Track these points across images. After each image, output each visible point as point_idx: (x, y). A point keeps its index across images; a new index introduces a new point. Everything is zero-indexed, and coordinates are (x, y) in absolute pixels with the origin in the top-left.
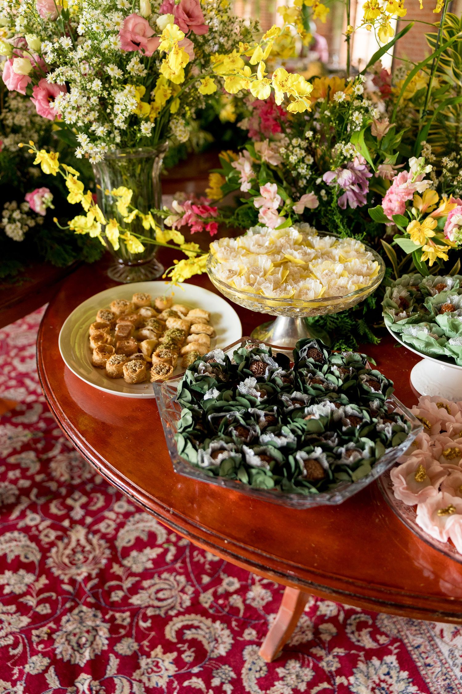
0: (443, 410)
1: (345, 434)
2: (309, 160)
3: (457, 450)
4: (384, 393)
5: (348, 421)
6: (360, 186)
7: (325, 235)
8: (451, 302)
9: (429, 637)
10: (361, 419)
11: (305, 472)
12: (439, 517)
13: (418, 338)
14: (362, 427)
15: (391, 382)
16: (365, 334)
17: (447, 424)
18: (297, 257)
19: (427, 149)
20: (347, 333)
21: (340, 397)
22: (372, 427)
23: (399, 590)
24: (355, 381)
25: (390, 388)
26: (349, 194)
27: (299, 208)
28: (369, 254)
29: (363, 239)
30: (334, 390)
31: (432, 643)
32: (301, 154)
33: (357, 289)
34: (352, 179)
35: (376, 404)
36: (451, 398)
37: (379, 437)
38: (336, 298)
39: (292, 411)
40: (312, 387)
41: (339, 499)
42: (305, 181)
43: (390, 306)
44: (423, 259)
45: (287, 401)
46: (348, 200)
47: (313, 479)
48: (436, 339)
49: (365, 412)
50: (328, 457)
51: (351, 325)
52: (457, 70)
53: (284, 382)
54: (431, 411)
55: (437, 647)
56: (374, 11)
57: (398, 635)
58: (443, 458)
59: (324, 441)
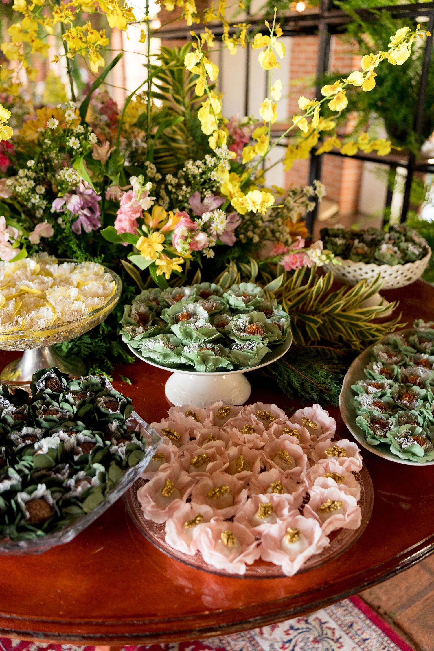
0: (191, 419)
1: (77, 463)
2: (41, 190)
3: (204, 456)
4: (122, 412)
5: (80, 449)
6: (91, 210)
7: (63, 262)
8: (187, 311)
9: (250, 637)
10: (95, 443)
11: (28, 515)
12: (187, 530)
13: (155, 351)
14: (95, 452)
15: (130, 399)
16: (119, 355)
17: (195, 432)
18: (34, 288)
19: (152, 169)
20: (101, 357)
21: (77, 425)
22: (105, 450)
23: (152, 618)
24: (91, 405)
25: (128, 406)
26: (82, 219)
27: (34, 238)
28: (108, 275)
29: (103, 262)
30: (70, 419)
31: (253, 642)
32: (31, 184)
33: (92, 310)
34: (80, 203)
35: (114, 425)
36: (203, 404)
37: (115, 459)
38: (70, 322)
39: (23, 449)
40: (45, 420)
41: (71, 535)
42: (41, 212)
43: (129, 323)
44: (159, 273)
45: (18, 439)
46: (82, 225)
47: (39, 520)
48: (172, 349)
49: (97, 437)
50: (52, 493)
51: (106, 348)
52: (177, 97)
53: (14, 419)
54: (178, 421)
55: (258, 646)
56: (74, 40)
57: (220, 645)
58: (192, 468)
59: (55, 476)
